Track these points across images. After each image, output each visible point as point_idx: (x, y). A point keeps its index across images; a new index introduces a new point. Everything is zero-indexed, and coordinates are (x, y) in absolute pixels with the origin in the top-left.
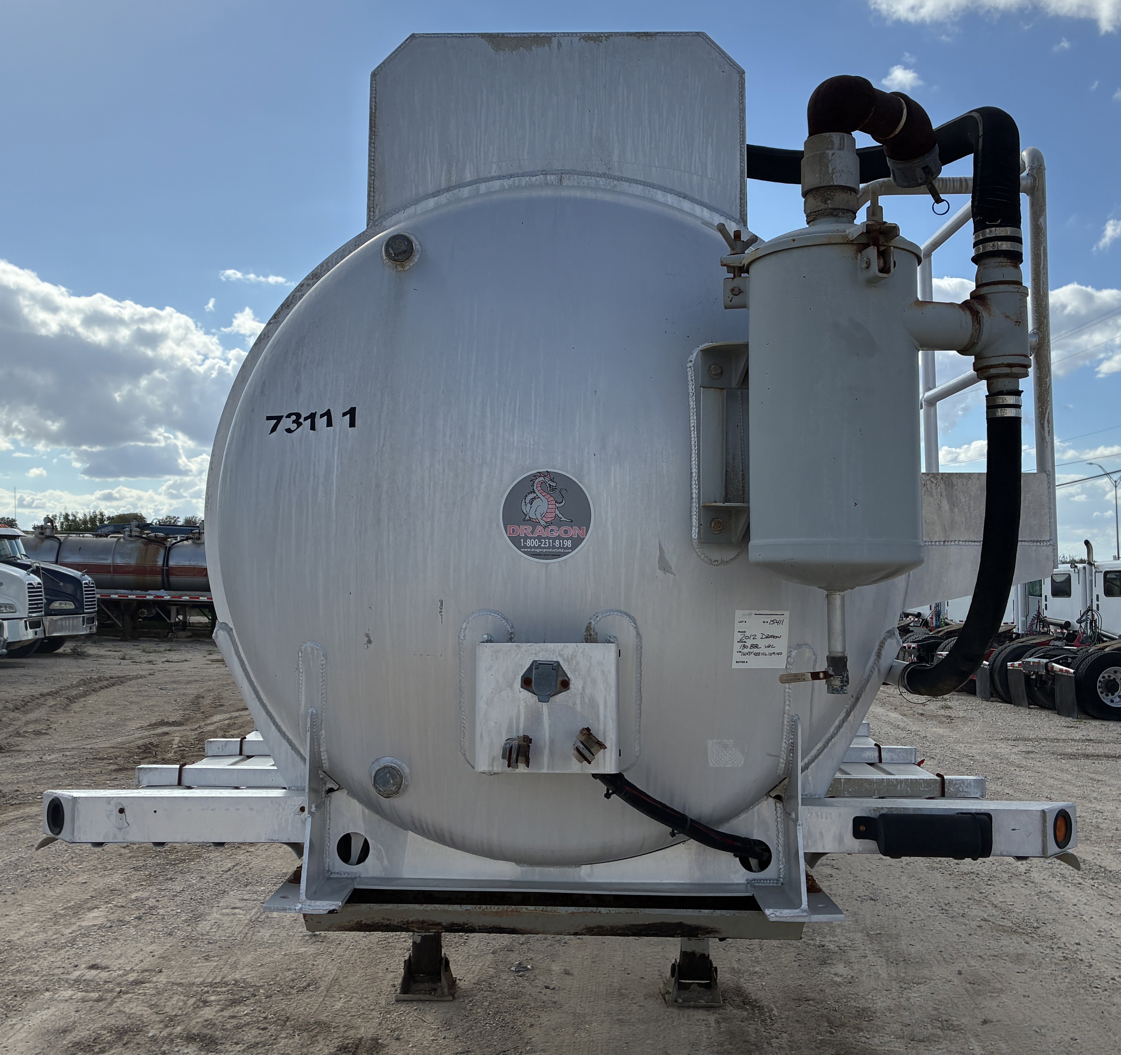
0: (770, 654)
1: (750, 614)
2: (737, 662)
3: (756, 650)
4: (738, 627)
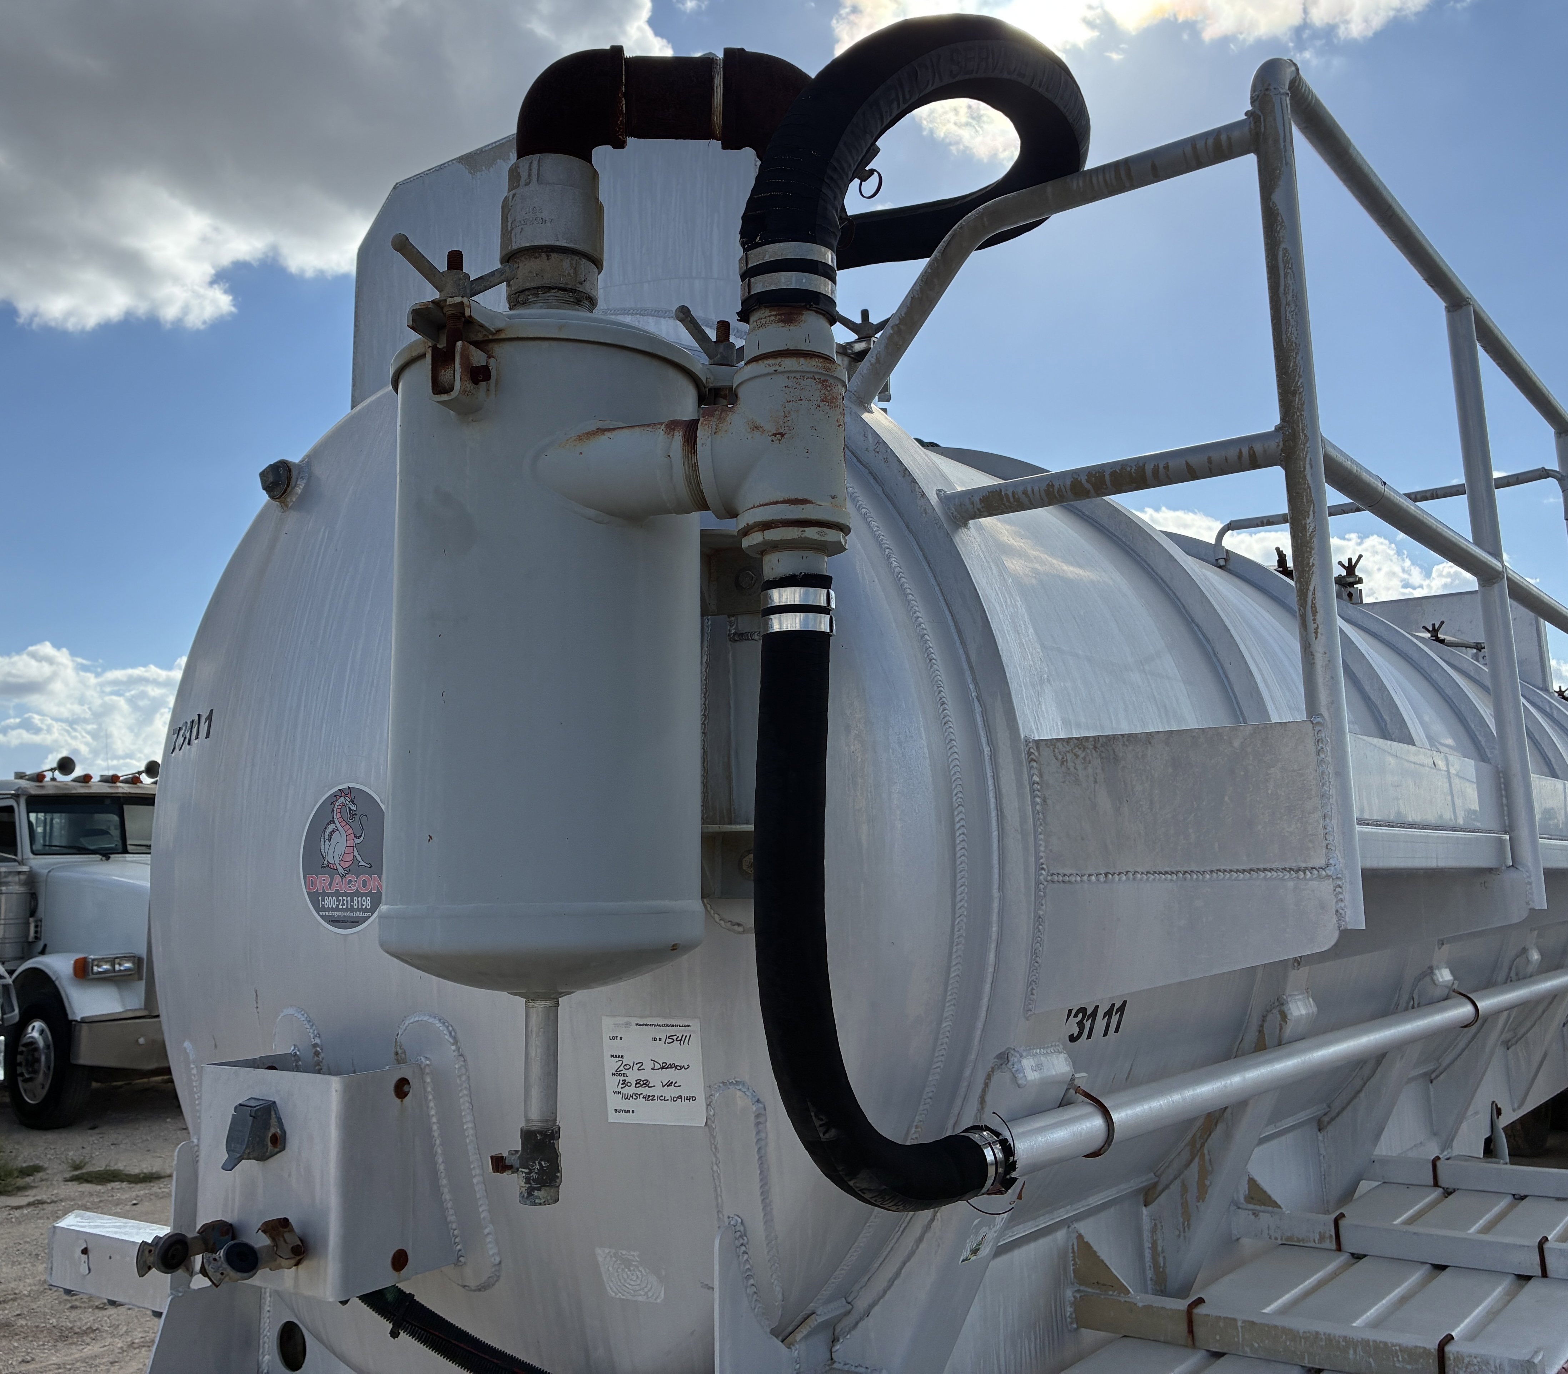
0: (675, 1099)
1: (628, 1024)
2: (616, 1111)
3: (645, 1091)
4: (610, 1048)
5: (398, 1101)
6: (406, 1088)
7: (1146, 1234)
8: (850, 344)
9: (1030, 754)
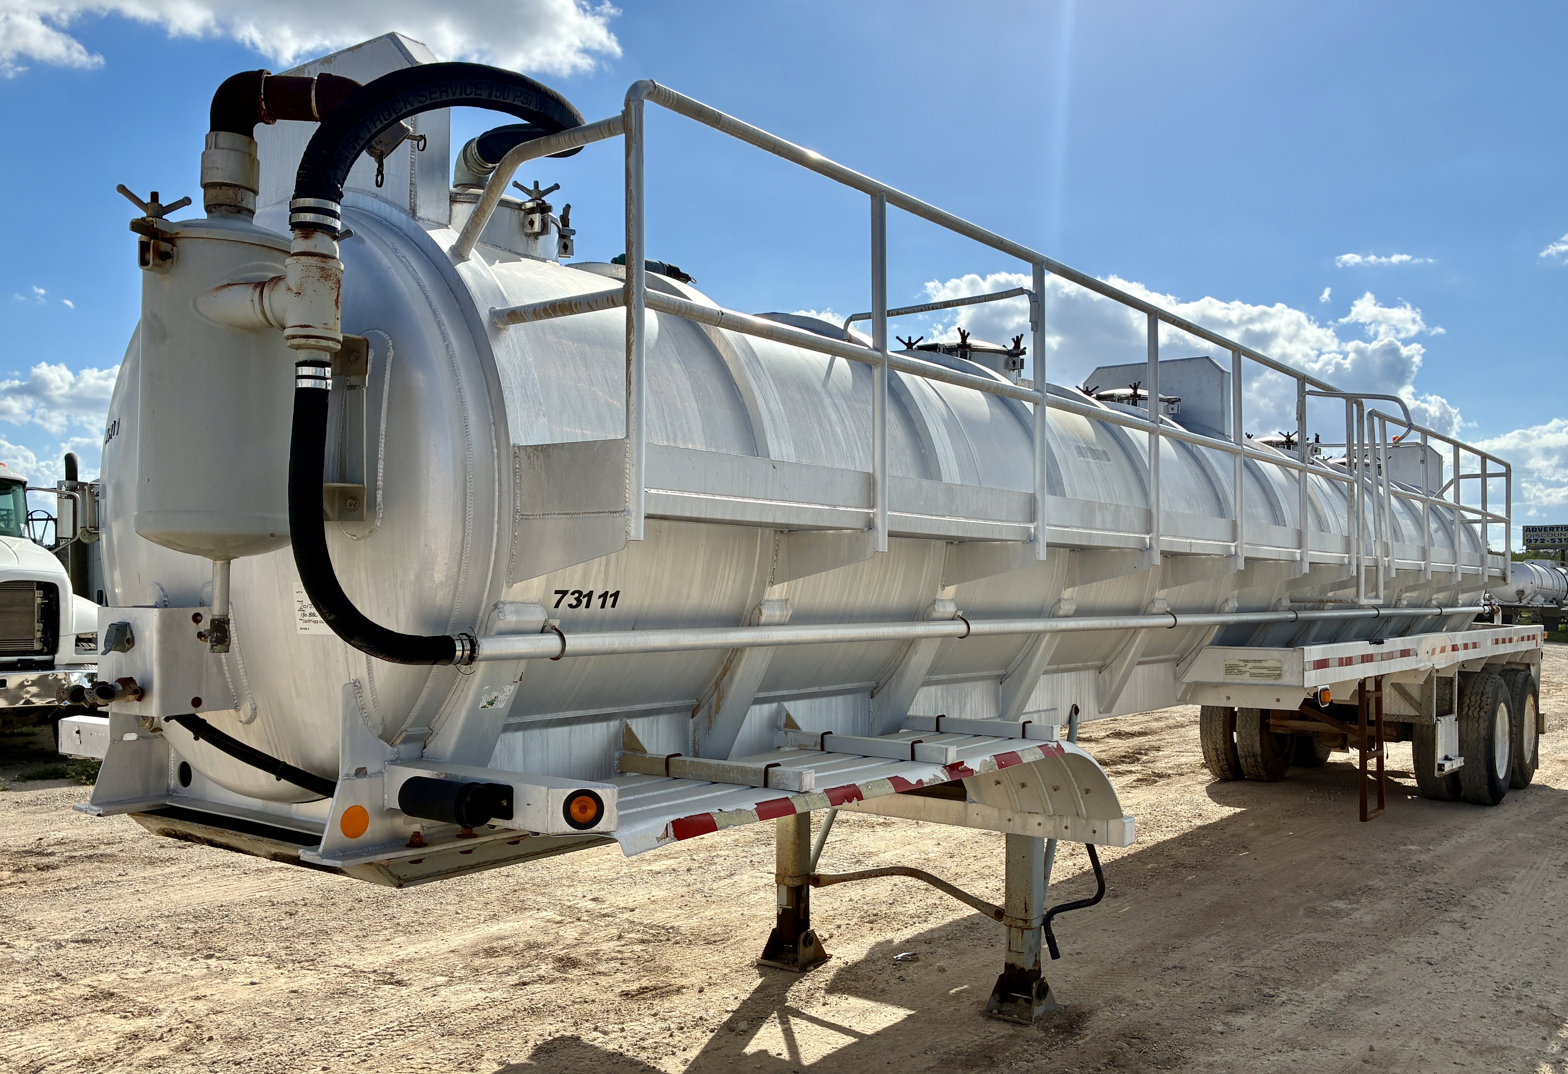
2: (301, 629)
3: (314, 618)
4: (296, 597)
5: (195, 624)
6: (199, 618)
7: (691, 733)
8: (524, 203)
9: (515, 453)
